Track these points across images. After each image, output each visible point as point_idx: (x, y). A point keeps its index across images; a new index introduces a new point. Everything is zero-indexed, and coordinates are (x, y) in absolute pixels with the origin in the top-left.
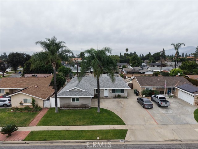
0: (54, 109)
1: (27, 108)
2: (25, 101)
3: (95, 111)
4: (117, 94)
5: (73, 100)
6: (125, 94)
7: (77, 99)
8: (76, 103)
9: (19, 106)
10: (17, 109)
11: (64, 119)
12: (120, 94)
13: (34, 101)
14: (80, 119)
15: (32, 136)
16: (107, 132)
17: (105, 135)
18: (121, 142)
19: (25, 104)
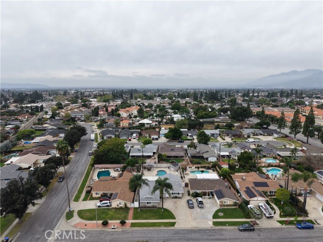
0: (137, 208)
1: (121, 208)
2: (120, 204)
3: (160, 210)
4: (175, 195)
5: (148, 203)
6: (180, 196)
7: (150, 203)
8: (149, 205)
9: (117, 207)
10: (115, 208)
11: (144, 216)
12: (177, 195)
13: (125, 204)
14: (153, 216)
15: (133, 225)
16: (167, 223)
17: (166, 224)
18: (172, 228)
19: (120, 206)
